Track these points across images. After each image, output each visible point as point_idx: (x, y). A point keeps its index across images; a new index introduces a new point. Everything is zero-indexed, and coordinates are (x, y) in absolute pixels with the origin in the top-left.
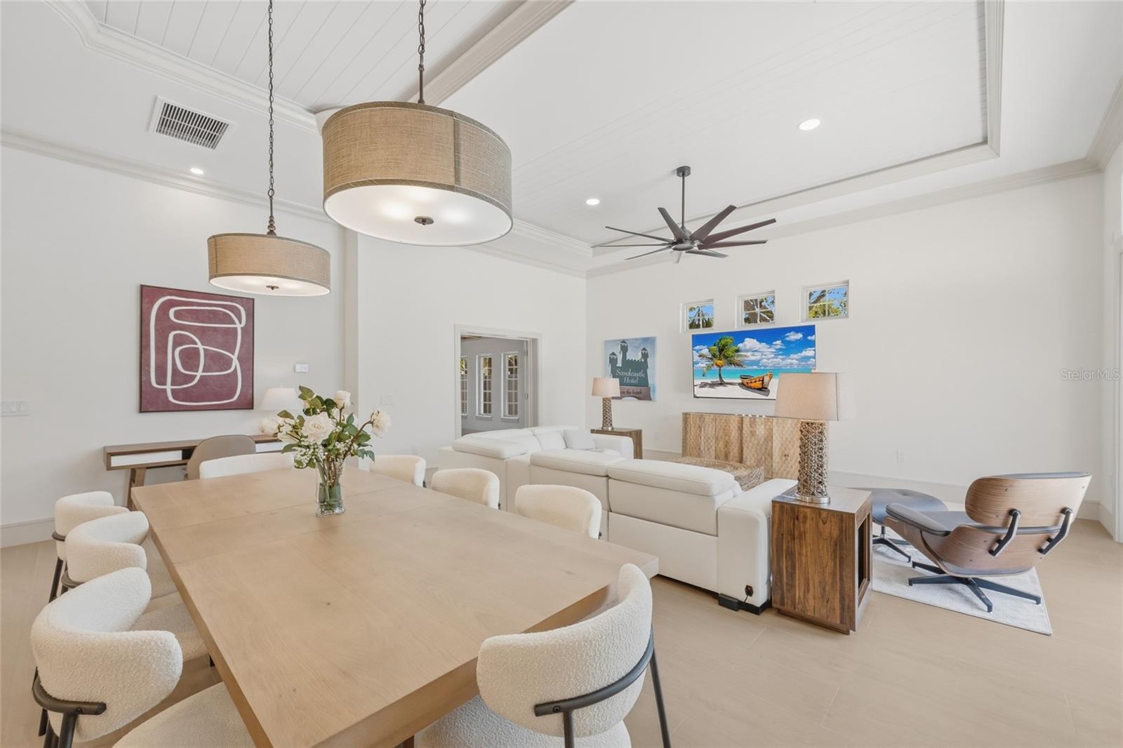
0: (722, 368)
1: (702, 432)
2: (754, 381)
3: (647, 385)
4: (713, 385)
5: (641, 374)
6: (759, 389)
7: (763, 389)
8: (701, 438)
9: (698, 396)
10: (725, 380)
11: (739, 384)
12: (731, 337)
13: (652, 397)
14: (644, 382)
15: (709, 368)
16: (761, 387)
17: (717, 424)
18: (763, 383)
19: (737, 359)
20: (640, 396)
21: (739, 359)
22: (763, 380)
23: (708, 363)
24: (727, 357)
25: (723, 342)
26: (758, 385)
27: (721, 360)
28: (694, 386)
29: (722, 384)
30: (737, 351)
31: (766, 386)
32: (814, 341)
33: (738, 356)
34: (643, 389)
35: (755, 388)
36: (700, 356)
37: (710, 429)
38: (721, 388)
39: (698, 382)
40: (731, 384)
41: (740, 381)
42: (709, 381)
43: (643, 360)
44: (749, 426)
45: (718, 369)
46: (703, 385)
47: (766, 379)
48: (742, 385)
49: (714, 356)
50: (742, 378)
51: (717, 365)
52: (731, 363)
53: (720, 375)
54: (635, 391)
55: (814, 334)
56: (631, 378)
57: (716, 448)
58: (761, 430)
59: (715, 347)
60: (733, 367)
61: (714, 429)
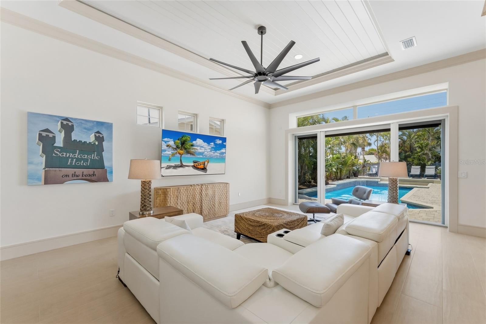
0: (182, 156)
1: (179, 200)
2: (200, 164)
3: (103, 167)
4: (175, 167)
5: (95, 156)
6: (202, 169)
7: (204, 169)
8: (178, 204)
9: (163, 176)
10: (184, 164)
11: (192, 166)
12: (189, 136)
13: (108, 178)
14: (99, 164)
15: (173, 155)
16: (203, 167)
17: (188, 192)
18: (204, 165)
19: (192, 151)
20: (93, 178)
21: (193, 150)
22: (204, 164)
23: (173, 151)
24: (186, 149)
25: (184, 139)
26: (202, 166)
27: (182, 150)
28: (161, 168)
29: (182, 166)
30: (192, 145)
31: (205, 167)
32: (226, 145)
33: (193, 149)
34: (98, 172)
35: (200, 169)
36: (168, 146)
37: (184, 197)
38: (181, 169)
39: (164, 165)
40: (187, 166)
41: (193, 165)
42: (173, 164)
43: (97, 143)
44: (205, 191)
45: (180, 156)
46: (169, 167)
47: (206, 163)
48: (194, 167)
49: (178, 147)
50: (195, 162)
51: (179, 154)
52: (188, 153)
53: (181, 161)
54: (84, 174)
55: (226, 142)
56: (78, 160)
57: (187, 208)
58: (210, 192)
59: (179, 141)
60: (189, 155)
61: (186, 197)
